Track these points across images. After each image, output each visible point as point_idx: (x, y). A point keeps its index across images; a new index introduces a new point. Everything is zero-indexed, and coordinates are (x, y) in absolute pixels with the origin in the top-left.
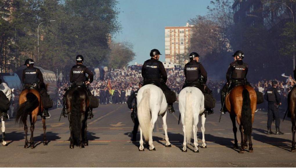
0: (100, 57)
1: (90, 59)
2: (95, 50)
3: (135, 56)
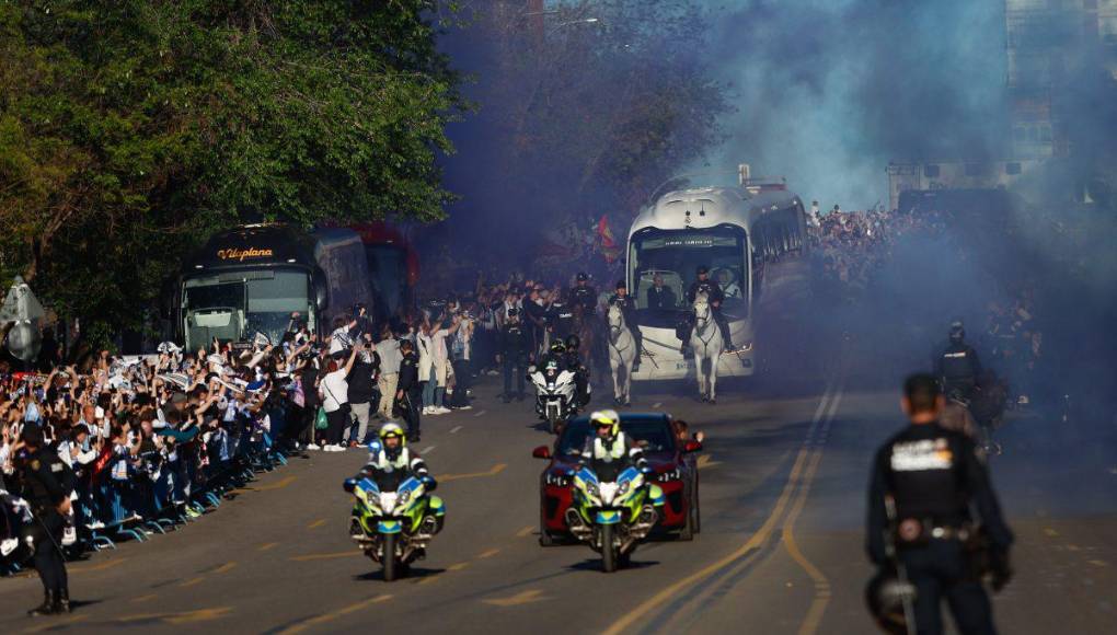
0: (362, 137)
1: (272, 158)
2: (312, 84)
3: (720, 109)
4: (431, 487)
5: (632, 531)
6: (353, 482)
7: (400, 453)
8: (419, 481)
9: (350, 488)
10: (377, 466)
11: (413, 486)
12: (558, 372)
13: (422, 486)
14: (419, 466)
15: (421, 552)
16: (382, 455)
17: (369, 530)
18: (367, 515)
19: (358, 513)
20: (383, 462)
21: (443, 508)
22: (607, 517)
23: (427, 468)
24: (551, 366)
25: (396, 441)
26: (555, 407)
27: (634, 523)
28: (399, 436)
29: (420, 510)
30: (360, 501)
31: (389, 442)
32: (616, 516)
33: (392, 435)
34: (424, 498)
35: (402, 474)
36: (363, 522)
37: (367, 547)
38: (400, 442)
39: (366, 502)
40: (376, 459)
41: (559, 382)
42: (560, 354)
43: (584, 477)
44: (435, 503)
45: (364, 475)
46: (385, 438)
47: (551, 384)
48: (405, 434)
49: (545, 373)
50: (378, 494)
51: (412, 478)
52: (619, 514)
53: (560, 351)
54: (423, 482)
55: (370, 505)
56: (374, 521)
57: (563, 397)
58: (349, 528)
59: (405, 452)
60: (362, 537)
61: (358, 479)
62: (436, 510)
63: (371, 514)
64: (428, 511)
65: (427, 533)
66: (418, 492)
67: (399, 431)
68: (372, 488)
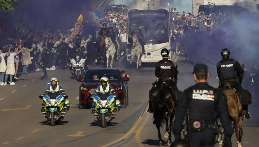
4: (66, 98)
5: (111, 115)
6: (42, 96)
7: (56, 87)
8: (62, 96)
9: (41, 97)
10: (49, 91)
11: (61, 97)
12: (80, 59)
13: (63, 97)
14: (62, 91)
15: (62, 117)
16: (51, 87)
17: (47, 110)
18: (46, 106)
19: (44, 105)
20: (51, 90)
21: (69, 104)
22: (103, 111)
23: (64, 92)
24: (78, 57)
25: (55, 83)
26: (79, 71)
27: (112, 112)
28: (56, 82)
29: (62, 105)
30: (44, 101)
31: (53, 83)
32: (106, 111)
33: (53, 81)
34: (64, 101)
35: (57, 94)
36: (45, 108)
37: (46, 115)
38: (56, 84)
39: (46, 102)
40: (49, 89)
41: (80, 62)
42: (79, 53)
43: (96, 99)
44: (67, 102)
45: (46, 94)
46: (52, 82)
47: (78, 63)
48: (58, 81)
49: (76, 59)
50: (50, 100)
51: (60, 95)
52: (107, 109)
53: (79, 52)
54: (63, 96)
55: (47, 103)
56: (48, 108)
57: (81, 68)
58: (41, 110)
59: (58, 86)
60: (45, 112)
61: (44, 95)
62: (67, 105)
63: (48, 106)
64: (65, 105)
65: (64, 112)
66: (62, 99)
67: (56, 80)
68: (48, 97)
